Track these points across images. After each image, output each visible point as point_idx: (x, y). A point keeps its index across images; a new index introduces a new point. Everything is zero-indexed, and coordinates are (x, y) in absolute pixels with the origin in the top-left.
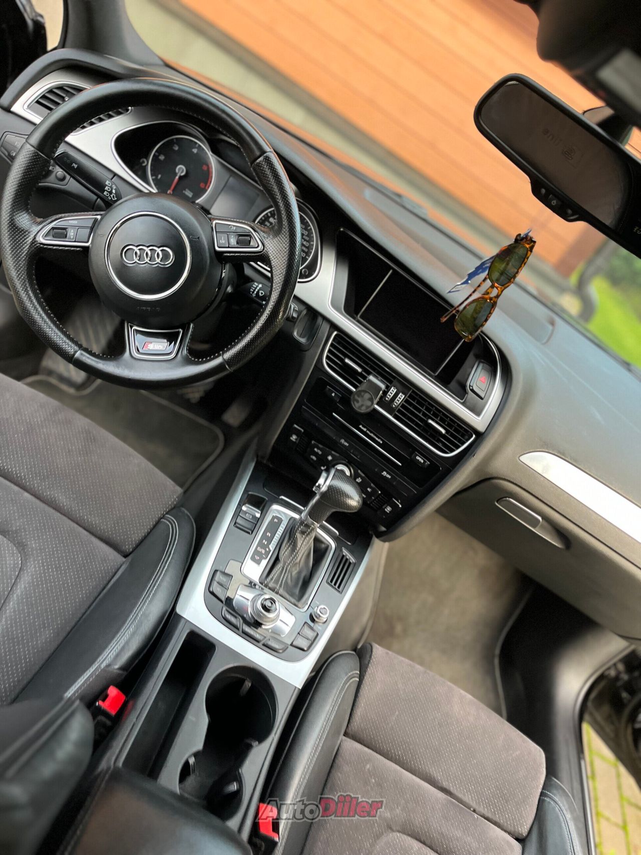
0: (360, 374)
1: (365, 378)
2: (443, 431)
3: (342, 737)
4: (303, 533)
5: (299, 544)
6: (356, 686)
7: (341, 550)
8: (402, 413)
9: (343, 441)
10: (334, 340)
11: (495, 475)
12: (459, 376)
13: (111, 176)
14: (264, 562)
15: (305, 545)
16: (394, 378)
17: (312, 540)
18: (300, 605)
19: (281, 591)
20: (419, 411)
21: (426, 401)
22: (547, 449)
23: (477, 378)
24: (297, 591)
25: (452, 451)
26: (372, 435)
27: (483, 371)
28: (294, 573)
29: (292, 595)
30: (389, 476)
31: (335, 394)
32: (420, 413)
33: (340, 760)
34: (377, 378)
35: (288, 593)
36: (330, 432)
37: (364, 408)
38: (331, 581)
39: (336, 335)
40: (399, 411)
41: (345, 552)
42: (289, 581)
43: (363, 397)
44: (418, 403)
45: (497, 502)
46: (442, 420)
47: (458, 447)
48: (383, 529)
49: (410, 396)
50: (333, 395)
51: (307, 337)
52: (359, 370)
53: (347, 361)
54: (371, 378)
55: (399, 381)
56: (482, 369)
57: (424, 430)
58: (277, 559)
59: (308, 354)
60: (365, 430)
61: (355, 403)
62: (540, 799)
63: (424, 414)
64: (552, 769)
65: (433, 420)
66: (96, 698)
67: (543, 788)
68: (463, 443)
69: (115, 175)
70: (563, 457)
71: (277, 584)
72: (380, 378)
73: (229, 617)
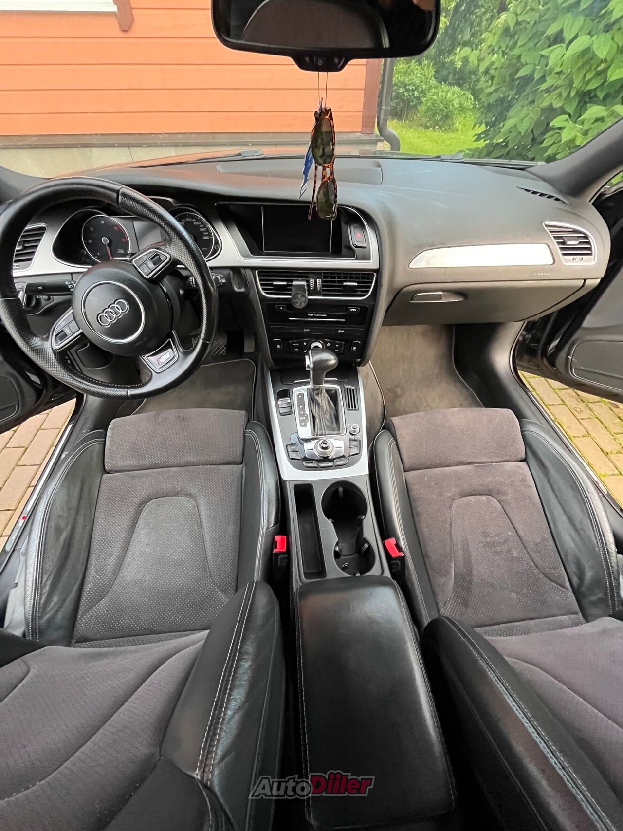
0: (288, 285)
1: (291, 285)
2: (356, 284)
3: (404, 474)
4: (318, 394)
5: (320, 402)
6: (396, 445)
7: (344, 387)
8: (325, 291)
9: (305, 330)
10: (259, 276)
11: (400, 287)
12: (343, 244)
13: (70, 275)
14: (308, 423)
15: (323, 400)
16: (307, 273)
17: (325, 393)
18: (341, 432)
19: (327, 432)
20: (335, 282)
21: (334, 273)
22: (422, 249)
23: (355, 236)
24: (335, 425)
25: (368, 292)
26: (318, 315)
27: (355, 229)
28: (328, 417)
29: (333, 430)
30: (342, 331)
32: (336, 283)
33: (410, 486)
34: (298, 280)
35: (331, 431)
36: (295, 330)
37: (303, 304)
38: (349, 408)
39: (258, 272)
40: (323, 290)
41: (347, 386)
42: (328, 423)
43: (297, 298)
44: (331, 278)
45: (411, 301)
46: (351, 278)
47: (370, 287)
48: (359, 360)
49: (324, 277)
50: (281, 308)
51: (243, 286)
52: (285, 283)
53: (275, 283)
54: (295, 283)
55: (312, 273)
56: (354, 228)
57: (344, 291)
58: (314, 417)
59: (251, 295)
60: (312, 315)
61: (296, 304)
62: (522, 434)
63: (339, 282)
64: (520, 416)
65: (346, 282)
66: (272, 550)
67: (521, 428)
68: (372, 282)
69: (72, 274)
70: (434, 247)
71: (322, 430)
72: (300, 279)
73: (309, 465)
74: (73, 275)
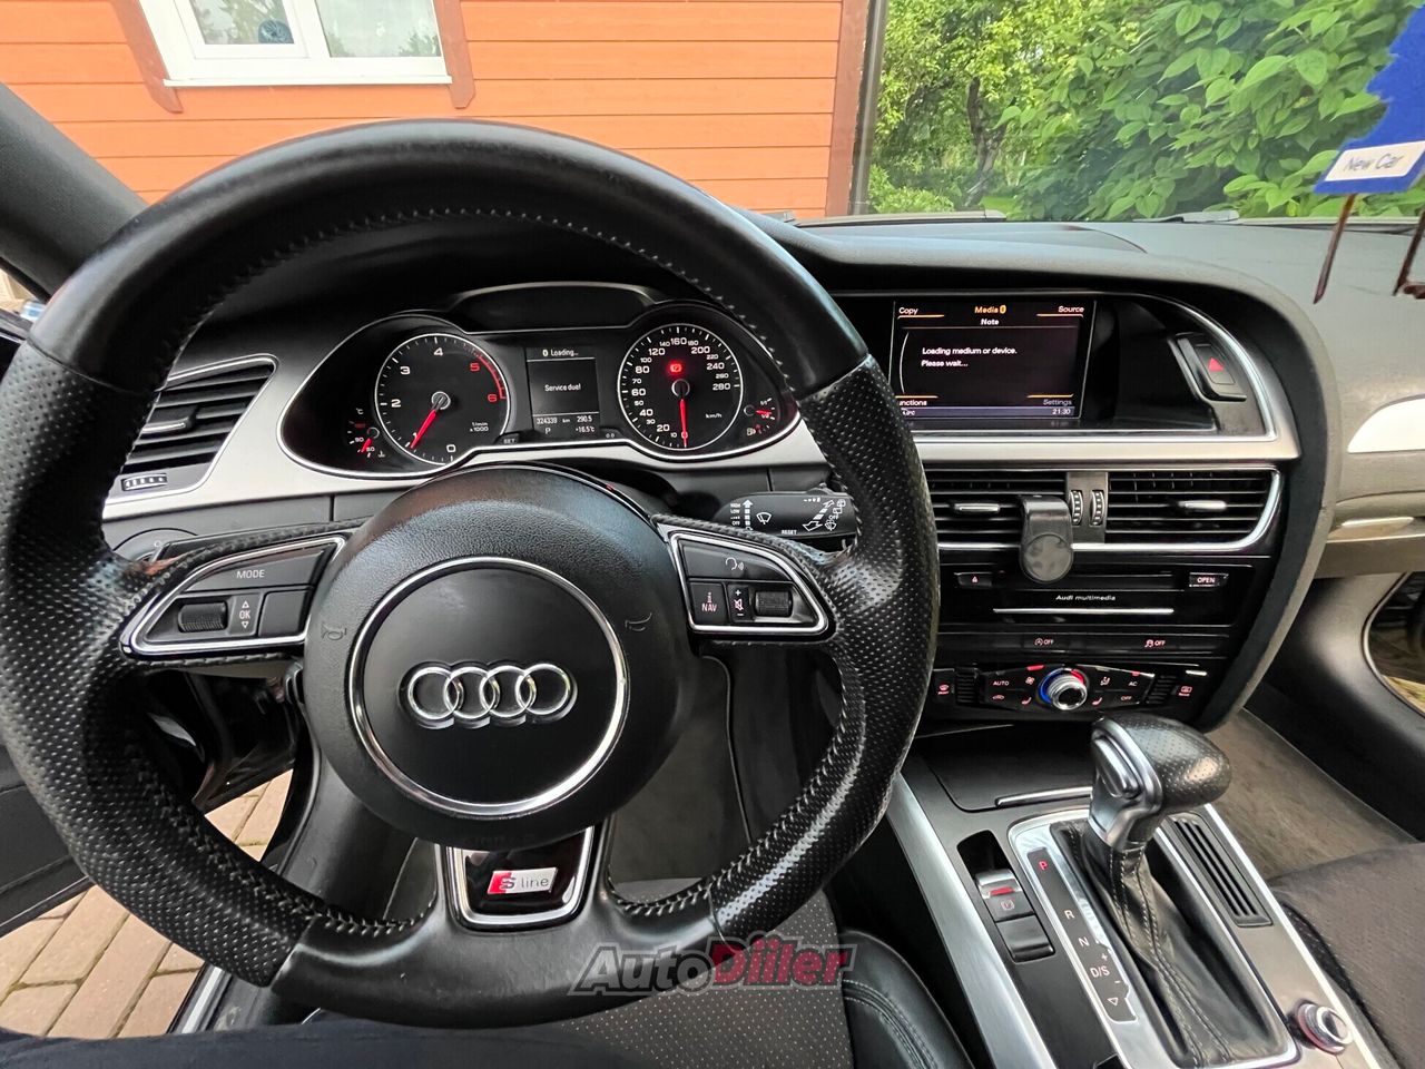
0: (1006, 513)
1: (1019, 513)
2: (1219, 505)
8: (1117, 525)
9: (1038, 642)
13: (327, 501)
16: (1063, 474)
21: (1148, 474)
23: (1204, 369)
25: (1252, 525)
26: (1092, 598)
27: (1199, 351)
28: (1172, 952)
29: (1240, 1030)
30: (1159, 643)
31: (978, 576)
32: (1154, 502)
34: (1037, 498)
36: (1008, 642)
37: (1057, 567)
38: (1236, 912)
40: (1110, 525)
43: (1040, 548)
44: (1133, 486)
46: (1199, 486)
47: (1261, 512)
49: (1111, 486)
50: (975, 580)
52: (996, 507)
53: (961, 507)
54: (1031, 505)
55: (1075, 475)
56: (1194, 348)
58: (1142, 967)
60: (1070, 598)
61: (1036, 568)
63: (1164, 499)
65: (1185, 498)
68: (1265, 500)
69: (332, 496)
71: (1206, 1038)
72: (1042, 495)
74: (336, 500)
